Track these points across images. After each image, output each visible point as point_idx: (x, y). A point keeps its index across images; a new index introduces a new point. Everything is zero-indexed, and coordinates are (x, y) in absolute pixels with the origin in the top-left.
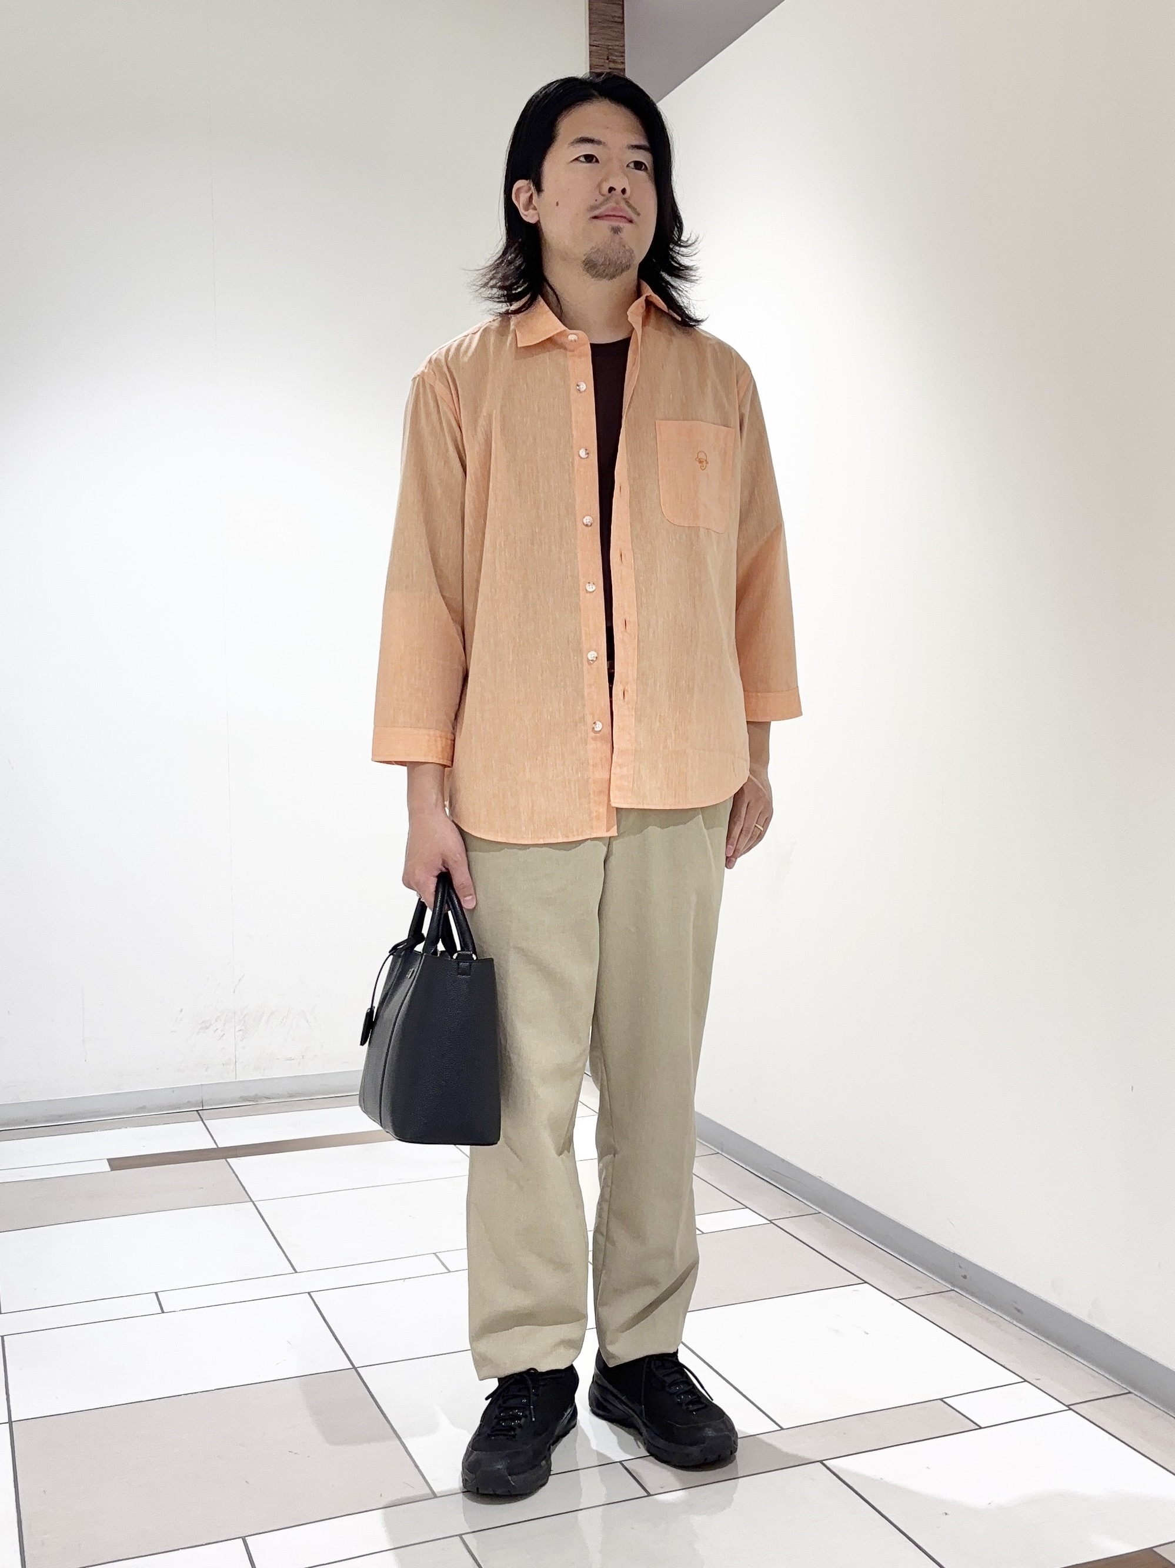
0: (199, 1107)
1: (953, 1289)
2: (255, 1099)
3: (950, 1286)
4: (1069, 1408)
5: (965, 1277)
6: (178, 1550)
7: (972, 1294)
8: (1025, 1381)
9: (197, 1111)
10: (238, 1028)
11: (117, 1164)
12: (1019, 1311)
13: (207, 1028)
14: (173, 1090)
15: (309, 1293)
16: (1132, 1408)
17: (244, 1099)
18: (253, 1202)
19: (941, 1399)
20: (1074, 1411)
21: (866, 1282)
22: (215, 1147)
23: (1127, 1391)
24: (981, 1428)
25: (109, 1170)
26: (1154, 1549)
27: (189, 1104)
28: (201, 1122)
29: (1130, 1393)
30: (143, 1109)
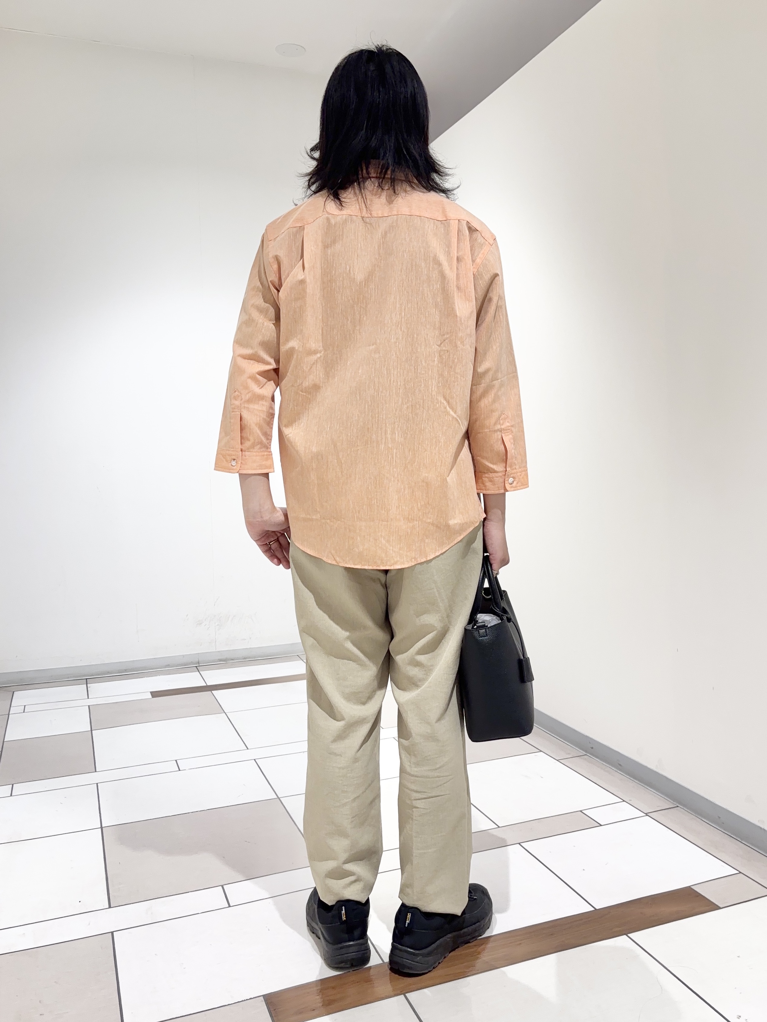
0: (197, 664)
1: (586, 754)
2: (225, 660)
3: (584, 753)
4: (647, 814)
5: (592, 748)
6: (189, 892)
7: (596, 757)
8: (624, 801)
9: (196, 667)
10: (217, 624)
11: (155, 694)
12: (620, 765)
13: (201, 624)
14: (183, 656)
15: (255, 760)
16: (681, 814)
17: (220, 660)
18: (225, 713)
19: (581, 811)
20: (649, 816)
21: (541, 751)
22: (206, 685)
23: (676, 806)
24: (601, 825)
25: (151, 697)
26: (691, 887)
27: (192, 663)
28: (198, 672)
29: (678, 806)
30: (168, 666)
